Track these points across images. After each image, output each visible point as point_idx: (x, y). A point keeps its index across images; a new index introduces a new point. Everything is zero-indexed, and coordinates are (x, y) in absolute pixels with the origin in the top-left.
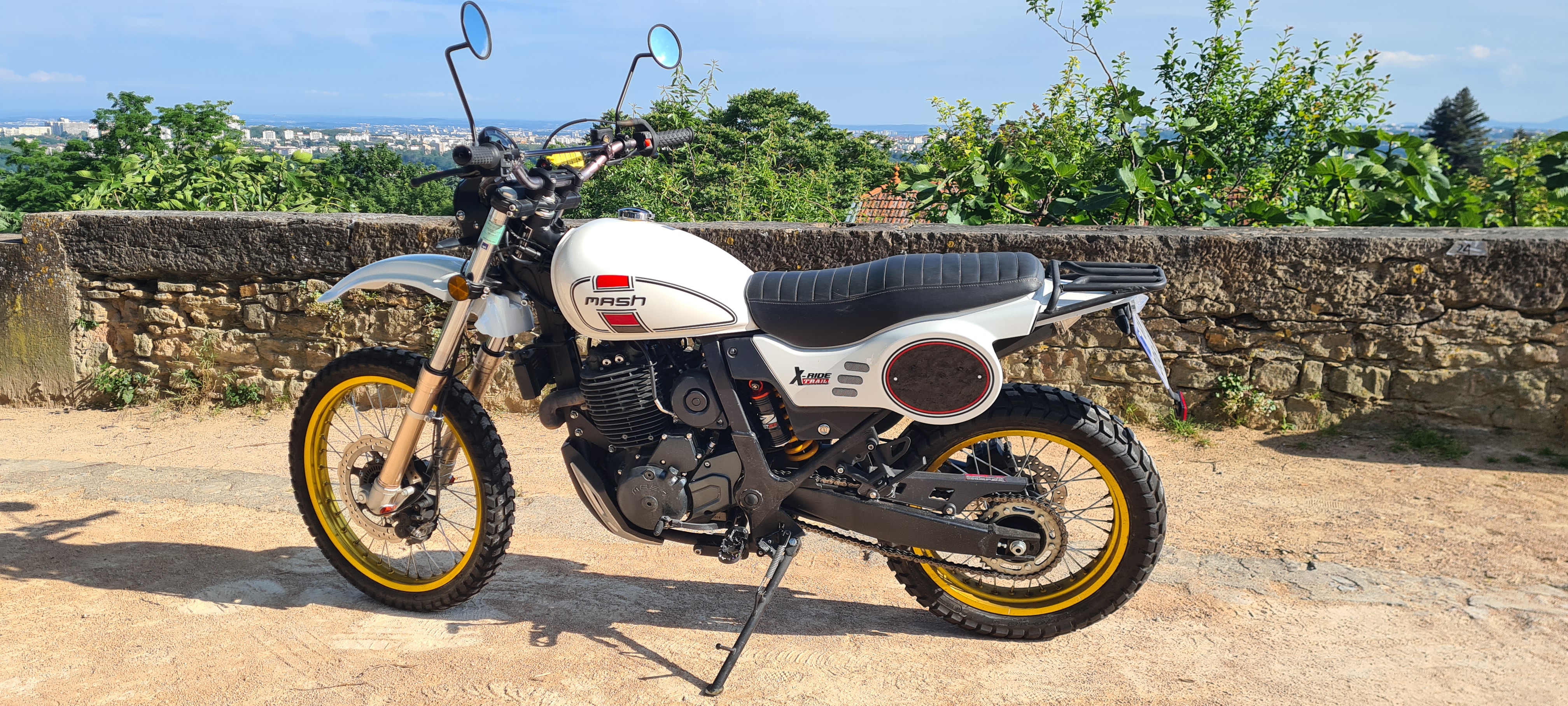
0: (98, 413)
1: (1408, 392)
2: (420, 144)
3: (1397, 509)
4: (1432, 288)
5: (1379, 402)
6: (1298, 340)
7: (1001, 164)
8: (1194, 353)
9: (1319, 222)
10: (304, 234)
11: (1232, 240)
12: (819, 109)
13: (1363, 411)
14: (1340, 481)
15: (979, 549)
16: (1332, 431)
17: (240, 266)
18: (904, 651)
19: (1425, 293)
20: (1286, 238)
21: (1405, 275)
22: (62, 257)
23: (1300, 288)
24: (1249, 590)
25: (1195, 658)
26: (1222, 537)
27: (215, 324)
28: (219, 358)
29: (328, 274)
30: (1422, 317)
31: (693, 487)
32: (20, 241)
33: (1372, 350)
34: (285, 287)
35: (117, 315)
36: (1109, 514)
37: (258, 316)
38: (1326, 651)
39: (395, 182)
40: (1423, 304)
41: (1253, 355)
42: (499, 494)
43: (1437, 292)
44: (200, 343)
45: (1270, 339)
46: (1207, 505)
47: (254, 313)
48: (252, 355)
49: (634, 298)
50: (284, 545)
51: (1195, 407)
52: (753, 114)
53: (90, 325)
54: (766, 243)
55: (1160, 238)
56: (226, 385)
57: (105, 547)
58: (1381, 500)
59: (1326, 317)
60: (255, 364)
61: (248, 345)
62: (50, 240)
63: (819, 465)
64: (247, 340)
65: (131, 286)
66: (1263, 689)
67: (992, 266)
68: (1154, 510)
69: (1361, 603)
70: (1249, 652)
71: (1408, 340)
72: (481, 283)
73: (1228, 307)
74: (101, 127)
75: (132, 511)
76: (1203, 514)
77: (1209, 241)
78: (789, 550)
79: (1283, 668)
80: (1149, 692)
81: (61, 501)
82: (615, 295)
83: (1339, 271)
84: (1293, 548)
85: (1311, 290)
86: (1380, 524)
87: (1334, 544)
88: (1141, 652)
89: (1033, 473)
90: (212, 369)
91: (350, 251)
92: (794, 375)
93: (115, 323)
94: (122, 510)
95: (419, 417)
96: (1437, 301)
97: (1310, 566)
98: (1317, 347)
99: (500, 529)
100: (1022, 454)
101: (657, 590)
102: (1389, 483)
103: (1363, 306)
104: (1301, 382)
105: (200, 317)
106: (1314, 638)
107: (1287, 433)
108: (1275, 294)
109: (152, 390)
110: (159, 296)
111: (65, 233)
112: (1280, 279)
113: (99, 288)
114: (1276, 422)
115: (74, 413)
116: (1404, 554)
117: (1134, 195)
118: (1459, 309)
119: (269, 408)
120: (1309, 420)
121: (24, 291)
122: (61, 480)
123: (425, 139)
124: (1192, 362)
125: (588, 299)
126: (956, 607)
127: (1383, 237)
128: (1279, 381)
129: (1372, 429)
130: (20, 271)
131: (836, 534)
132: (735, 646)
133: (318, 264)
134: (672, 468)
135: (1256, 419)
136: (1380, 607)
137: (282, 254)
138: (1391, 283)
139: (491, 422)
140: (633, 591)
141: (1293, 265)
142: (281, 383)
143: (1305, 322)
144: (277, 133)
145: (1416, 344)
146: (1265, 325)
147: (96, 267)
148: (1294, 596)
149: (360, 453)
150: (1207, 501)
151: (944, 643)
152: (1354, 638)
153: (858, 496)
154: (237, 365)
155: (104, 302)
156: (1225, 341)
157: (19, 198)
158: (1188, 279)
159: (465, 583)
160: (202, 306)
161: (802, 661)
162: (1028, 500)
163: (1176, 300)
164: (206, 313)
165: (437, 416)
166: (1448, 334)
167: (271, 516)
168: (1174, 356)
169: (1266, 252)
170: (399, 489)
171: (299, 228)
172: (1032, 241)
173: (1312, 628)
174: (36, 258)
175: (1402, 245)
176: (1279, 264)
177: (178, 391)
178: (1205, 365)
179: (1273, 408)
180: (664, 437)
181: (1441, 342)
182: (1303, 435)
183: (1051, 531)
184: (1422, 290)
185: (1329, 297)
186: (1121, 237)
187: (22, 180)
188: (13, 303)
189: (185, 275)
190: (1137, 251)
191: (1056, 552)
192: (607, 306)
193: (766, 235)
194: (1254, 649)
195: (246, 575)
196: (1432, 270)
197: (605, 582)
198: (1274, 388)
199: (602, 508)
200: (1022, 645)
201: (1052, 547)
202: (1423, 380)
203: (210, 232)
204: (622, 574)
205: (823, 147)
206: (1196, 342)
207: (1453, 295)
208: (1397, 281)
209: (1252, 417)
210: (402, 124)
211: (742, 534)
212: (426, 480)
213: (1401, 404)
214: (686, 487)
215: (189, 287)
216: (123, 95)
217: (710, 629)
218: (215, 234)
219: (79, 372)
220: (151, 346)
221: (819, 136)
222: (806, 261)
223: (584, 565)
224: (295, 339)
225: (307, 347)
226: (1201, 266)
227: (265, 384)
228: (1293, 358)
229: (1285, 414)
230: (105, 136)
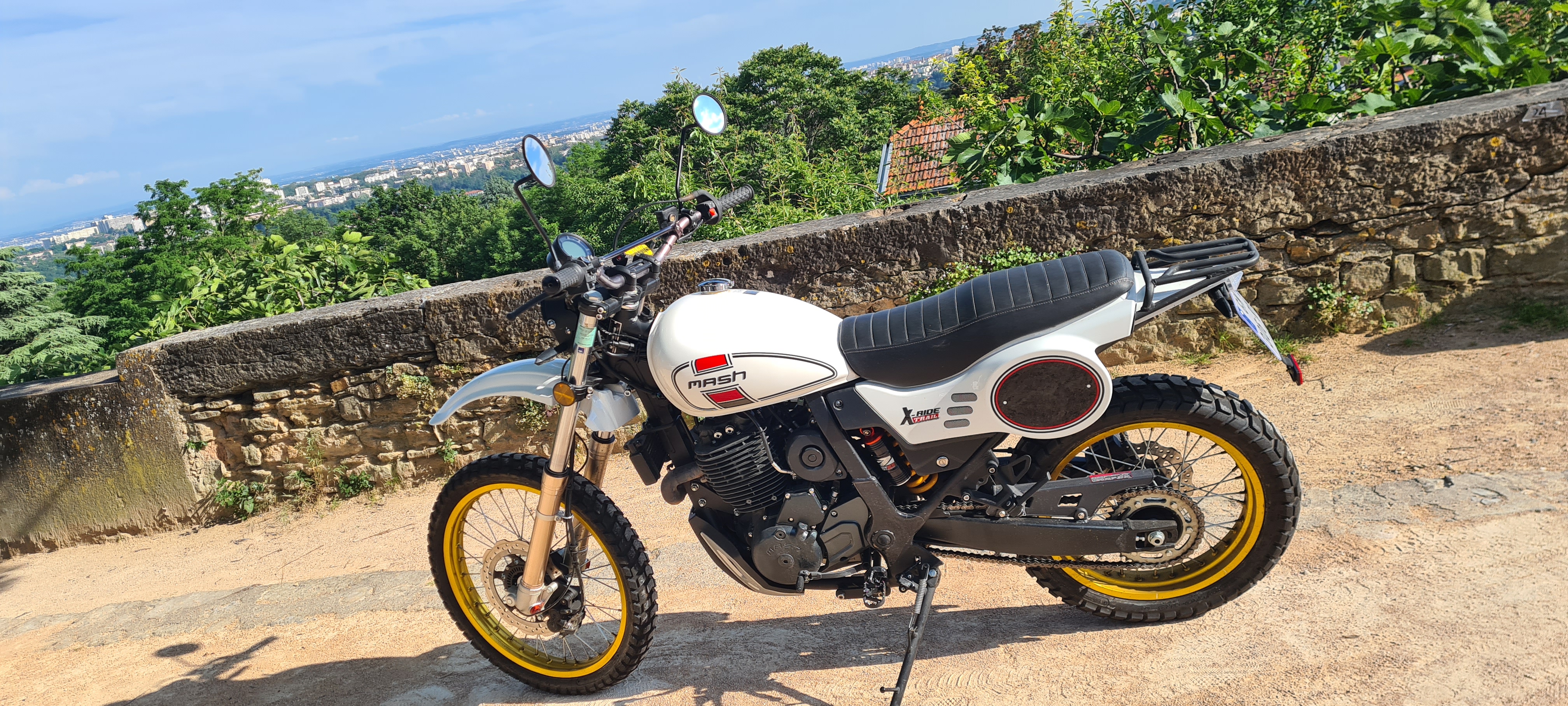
0: (225, 527)
1: (1507, 267)
2: (447, 169)
3: (1521, 398)
4: (1514, 158)
5: (1478, 282)
6: (1383, 237)
7: (1042, 115)
8: (1278, 270)
9: (1381, 110)
10: (380, 322)
11: (1297, 150)
12: (830, 56)
13: (1464, 295)
14: (1455, 376)
15: (1117, 546)
16: (1435, 321)
17: (327, 364)
18: (1061, 654)
19: (1507, 165)
20: (1352, 137)
21: (1483, 150)
22: (160, 387)
23: (1376, 185)
24: (1390, 521)
25: (1353, 608)
26: (1348, 462)
27: (315, 423)
28: (325, 454)
29: (410, 355)
30: (1508, 189)
31: (824, 537)
32: (116, 379)
33: (1462, 232)
34: (373, 375)
35: (221, 431)
36: (1240, 485)
37: (354, 408)
38: (1485, 577)
39: (432, 214)
40: (1507, 176)
41: (1340, 260)
42: (639, 574)
43: (1519, 161)
44: (305, 443)
45: (1354, 241)
46: (1325, 428)
47: (349, 406)
48: (356, 445)
49: (735, 374)
50: (439, 645)
51: (1289, 323)
52: (765, 76)
53: (199, 446)
54: (826, 245)
55: (1222, 162)
56: (337, 478)
57: (276, 678)
58: (1503, 391)
59: (1408, 209)
60: (360, 453)
61: (350, 437)
62: (145, 373)
63: (943, 495)
64: (348, 432)
65: (230, 402)
66: (1431, 633)
67: (1079, 273)
68: (1286, 476)
69: (1508, 515)
70: (1406, 592)
71: (1497, 215)
72: (584, 384)
73: (1305, 218)
74: (145, 218)
75: (289, 634)
76: (1323, 440)
77: (1273, 155)
78: (930, 582)
79: (1446, 604)
80: (1316, 656)
81: (221, 635)
82: (716, 375)
83: (1413, 159)
84: (1424, 462)
85: (1387, 184)
86: (1507, 417)
87: (1465, 449)
88: (1297, 613)
89: (1155, 458)
90: (321, 466)
91: (427, 330)
92: (904, 416)
93: (222, 439)
94: (280, 634)
95: (550, 519)
96: (1521, 170)
97: (1447, 481)
98: (1405, 239)
99: (646, 608)
100: (1140, 441)
101: (803, 629)
102: (1507, 369)
103: (1445, 190)
104: (1394, 278)
105: (299, 418)
106: (1469, 564)
107: (1389, 331)
108: (1351, 196)
109: (270, 496)
110: (257, 407)
111: (157, 364)
112: (1353, 180)
113: (200, 410)
114: (1376, 323)
115: (203, 531)
116: (1539, 447)
117: (1183, 117)
118: (1545, 174)
119: (383, 493)
120: (1409, 314)
121: (131, 426)
122: (215, 613)
123: (450, 163)
124: (1278, 279)
125: (690, 383)
126: (1104, 600)
127: (1454, 116)
128: (1371, 281)
129: (1476, 312)
130: (124, 408)
131: (972, 555)
132: (898, 685)
133: (399, 348)
134: (801, 524)
135: (1354, 323)
136: (1529, 515)
137: (363, 345)
138: (1469, 162)
139: (616, 508)
140: (780, 635)
141: (1363, 163)
142: (389, 467)
143: (1387, 217)
144: (309, 187)
145: (1507, 218)
146: (1346, 228)
147: (193, 390)
148: (1438, 520)
149: (499, 557)
150: (1323, 424)
151: (1098, 638)
152: (1510, 556)
153: (987, 517)
154: (343, 457)
155: (208, 422)
156: (1308, 253)
157: (85, 303)
158: (1259, 198)
159: (623, 662)
160: (299, 408)
161: (964, 684)
162: (1158, 490)
163: (1249, 221)
164: (304, 414)
165: (567, 515)
166: (1538, 201)
167: (419, 616)
168: (1258, 276)
169: (1334, 155)
170: (543, 587)
171: (374, 317)
172: (1092, 191)
173: (1464, 553)
174: (136, 393)
175: (1474, 121)
176: (1349, 164)
177: (295, 492)
178: (1292, 279)
179: (1371, 310)
180: (788, 496)
181: (1533, 210)
182: (1406, 330)
183: (1184, 513)
184: (1504, 162)
185: (1408, 187)
186: (1182, 169)
187: (83, 286)
188: (124, 438)
189: (277, 382)
190: (1201, 181)
191: (1195, 534)
192: (710, 387)
193: (824, 236)
194: (1411, 588)
195: (413, 684)
196: (1510, 140)
197: (751, 630)
198: (1367, 289)
199: (739, 572)
200: (1176, 626)
201: (1190, 530)
202: (1520, 252)
203: (292, 338)
204: (765, 618)
205: (842, 93)
206: (1278, 259)
207: (1537, 161)
208: (1475, 158)
209: (1350, 322)
210: (423, 152)
211: (881, 574)
212: (566, 572)
213: (1502, 280)
214: (818, 539)
215: (283, 393)
216: (159, 185)
217: (865, 664)
218: (296, 338)
219: (198, 492)
220: (260, 454)
221: (836, 83)
222: (869, 254)
223: (726, 614)
224: (393, 422)
225: (405, 428)
226: (1269, 183)
227: (373, 470)
228: (1381, 255)
229: (1383, 312)
230: (150, 228)
